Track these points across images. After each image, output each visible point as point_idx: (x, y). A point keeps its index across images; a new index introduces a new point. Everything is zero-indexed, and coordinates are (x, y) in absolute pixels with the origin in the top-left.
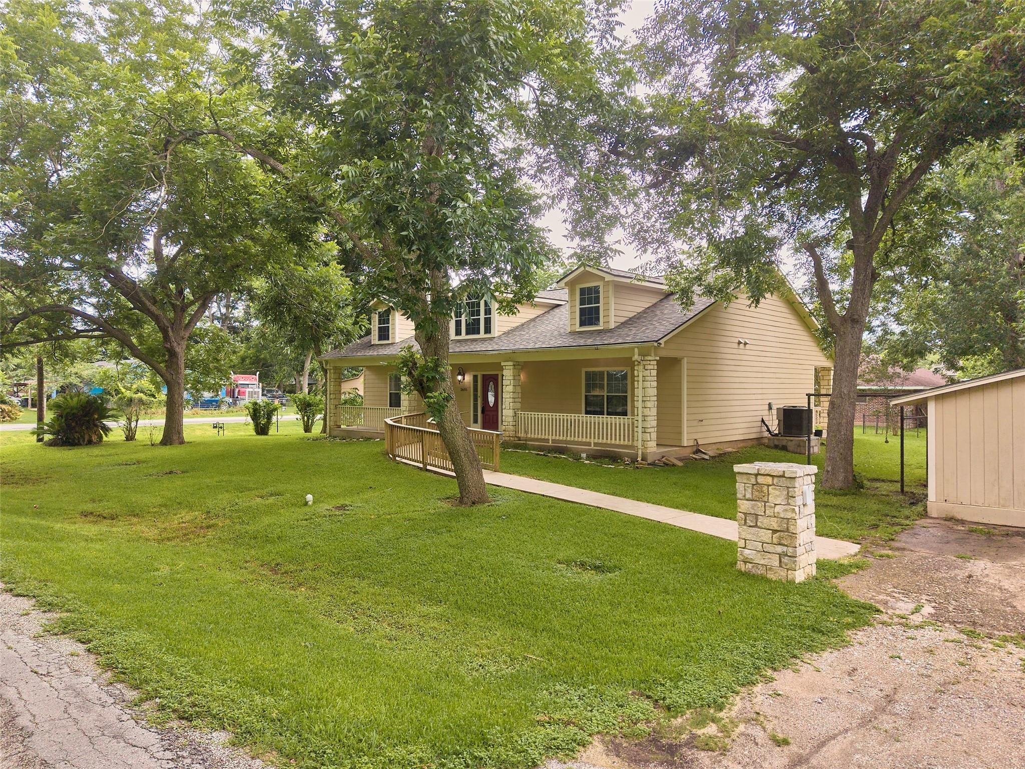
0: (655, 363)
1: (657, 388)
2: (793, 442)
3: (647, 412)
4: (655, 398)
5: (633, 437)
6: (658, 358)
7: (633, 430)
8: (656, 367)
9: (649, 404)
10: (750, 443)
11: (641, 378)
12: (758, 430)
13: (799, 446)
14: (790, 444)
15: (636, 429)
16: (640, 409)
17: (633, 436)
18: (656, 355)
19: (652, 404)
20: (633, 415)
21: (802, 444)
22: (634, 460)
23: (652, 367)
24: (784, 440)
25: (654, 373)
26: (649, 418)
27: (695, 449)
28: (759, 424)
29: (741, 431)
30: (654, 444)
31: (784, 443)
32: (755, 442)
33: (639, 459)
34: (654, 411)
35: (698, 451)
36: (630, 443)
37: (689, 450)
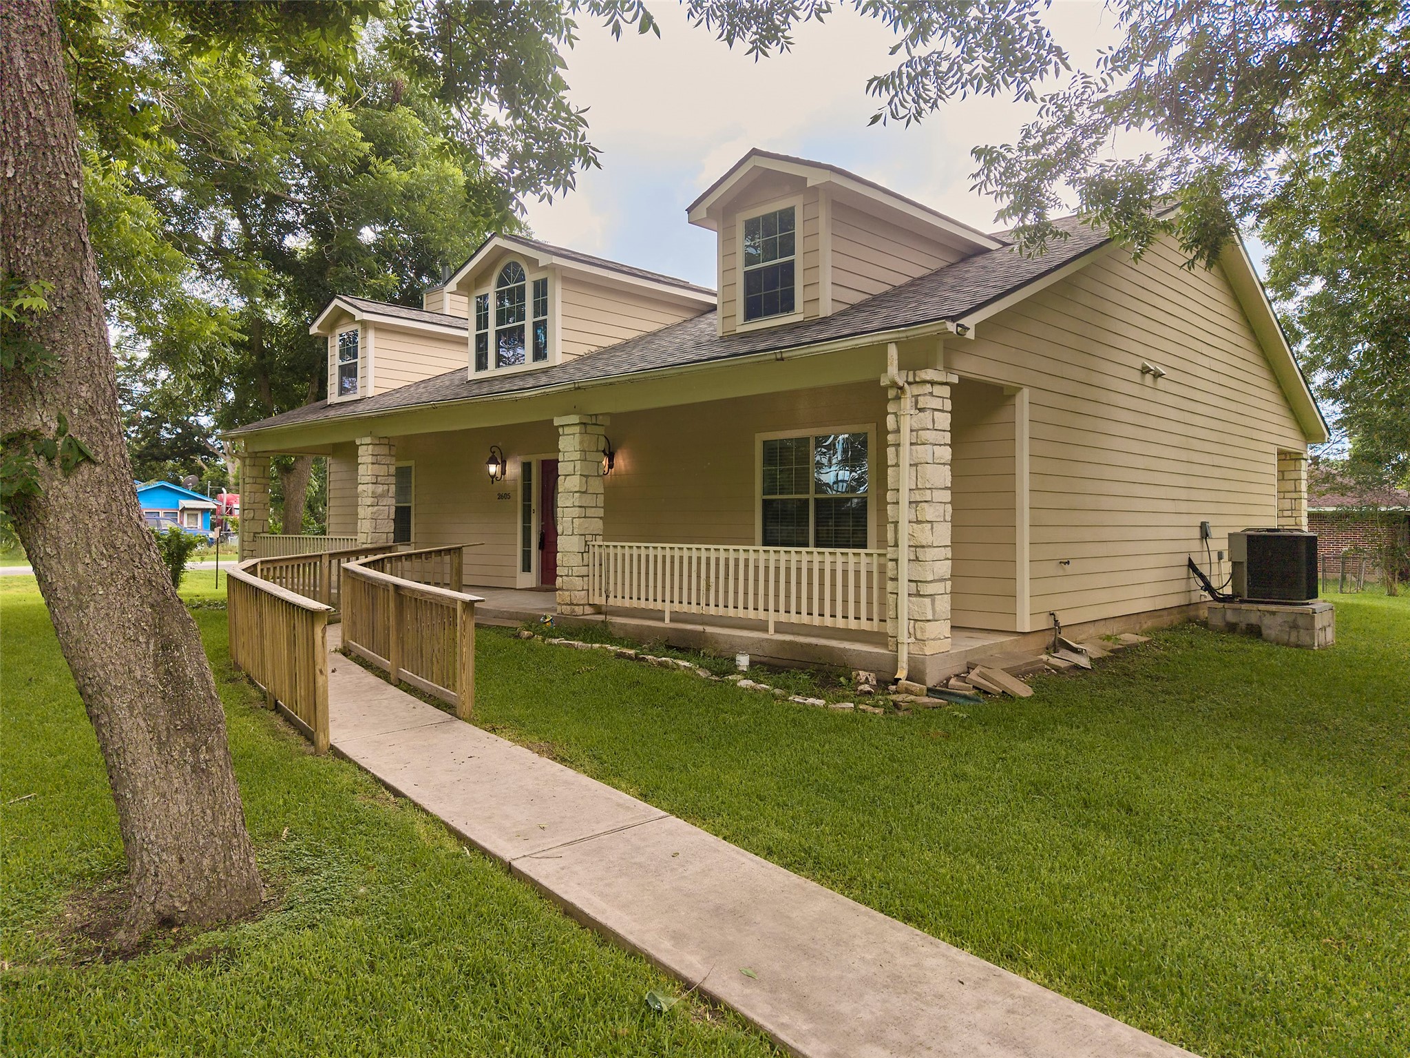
0: (946, 391)
1: (954, 463)
2: (1279, 619)
3: (924, 535)
4: (947, 496)
5: (884, 607)
6: (954, 379)
7: (882, 588)
8: (948, 405)
9: (929, 513)
10: (1166, 620)
11: (906, 437)
12: (1180, 586)
13: (1294, 626)
14: (1267, 620)
15: (890, 586)
16: (905, 529)
17: (883, 604)
18: (948, 369)
19: (939, 509)
20: (882, 542)
21: (1301, 622)
22: (886, 681)
23: (936, 403)
24: (1253, 613)
25: (944, 420)
26: (929, 554)
27: (1050, 639)
28: (1183, 572)
29: (1148, 590)
30: (944, 628)
31: (1253, 619)
32: (1176, 618)
33: (902, 674)
34: (944, 534)
35: (1059, 645)
36: (875, 626)
37: (1035, 643)
